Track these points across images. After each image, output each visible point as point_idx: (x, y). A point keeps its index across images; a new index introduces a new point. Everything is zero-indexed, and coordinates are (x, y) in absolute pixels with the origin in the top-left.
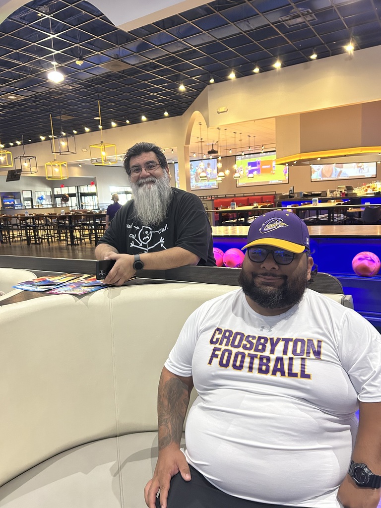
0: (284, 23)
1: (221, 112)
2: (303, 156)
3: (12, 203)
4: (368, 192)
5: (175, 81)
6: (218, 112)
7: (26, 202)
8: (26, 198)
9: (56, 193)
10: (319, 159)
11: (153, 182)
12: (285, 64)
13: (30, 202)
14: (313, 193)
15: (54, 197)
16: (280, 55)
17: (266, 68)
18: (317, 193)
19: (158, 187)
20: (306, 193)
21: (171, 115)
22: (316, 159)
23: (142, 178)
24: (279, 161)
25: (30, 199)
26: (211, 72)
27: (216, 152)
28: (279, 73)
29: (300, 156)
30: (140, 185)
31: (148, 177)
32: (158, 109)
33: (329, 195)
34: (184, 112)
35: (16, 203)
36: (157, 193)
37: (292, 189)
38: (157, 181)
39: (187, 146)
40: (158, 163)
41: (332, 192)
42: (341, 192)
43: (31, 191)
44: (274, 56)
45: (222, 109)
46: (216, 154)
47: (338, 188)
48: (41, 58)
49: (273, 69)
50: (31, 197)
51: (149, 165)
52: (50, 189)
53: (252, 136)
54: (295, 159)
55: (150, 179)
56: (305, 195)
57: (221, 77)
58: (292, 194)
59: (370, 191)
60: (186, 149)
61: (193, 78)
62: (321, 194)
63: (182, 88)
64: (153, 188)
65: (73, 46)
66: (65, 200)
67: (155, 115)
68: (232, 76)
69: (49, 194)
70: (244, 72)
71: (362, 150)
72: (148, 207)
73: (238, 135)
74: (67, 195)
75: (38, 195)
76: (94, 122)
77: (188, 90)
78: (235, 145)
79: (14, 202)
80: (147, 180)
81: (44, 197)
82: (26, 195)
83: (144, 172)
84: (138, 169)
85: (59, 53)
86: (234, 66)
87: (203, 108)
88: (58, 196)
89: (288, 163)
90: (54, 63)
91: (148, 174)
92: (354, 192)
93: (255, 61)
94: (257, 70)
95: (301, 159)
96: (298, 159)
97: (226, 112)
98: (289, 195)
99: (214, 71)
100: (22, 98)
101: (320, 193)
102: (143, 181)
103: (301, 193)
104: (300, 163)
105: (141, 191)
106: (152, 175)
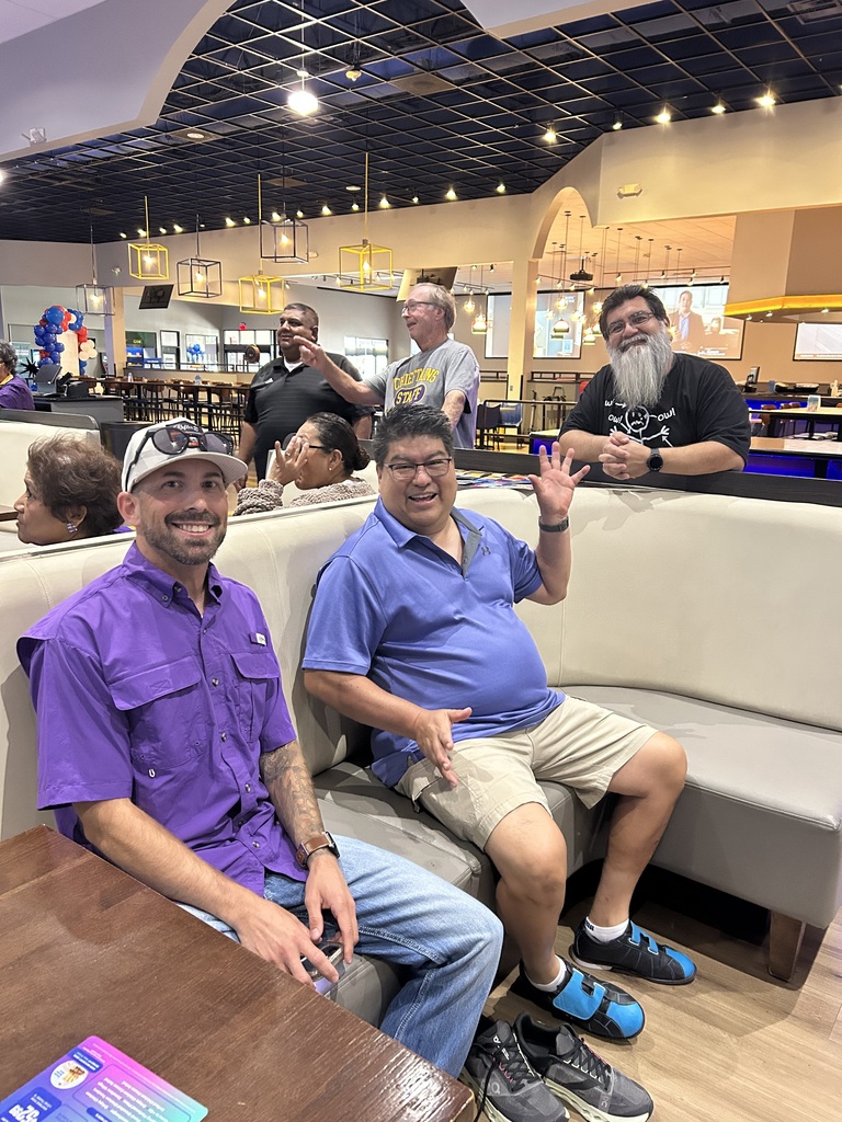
0: (797, 17)
1: (626, 195)
2: (790, 301)
3: (138, 355)
5: (536, 122)
6: (619, 194)
7: (165, 356)
8: (167, 347)
9: (227, 342)
10: (826, 311)
11: (643, 341)
12: (783, 98)
13: (173, 357)
14: (798, 385)
15: (224, 350)
16: (774, 79)
17: (740, 104)
18: (808, 386)
19: (652, 348)
20: (784, 385)
21: (509, 192)
22: (818, 310)
23: (626, 338)
24: (732, 309)
25: (175, 351)
26: (619, 107)
27: (589, 277)
28: (769, 118)
29: (783, 303)
30: (624, 349)
31: (636, 334)
32: (486, 176)
33: (836, 394)
34: (538, 186)
35: (146, 356)
36: (650, 358)
37: (754, 374)
38: (650, 339)
39: (534, 260)
40: (650, 311)
43: (178, 333)
44: (765, 82)
45: (630, 189)
46: (587, 282)
48: (279, 62)
49: (754, 106)
50: (176, 345)
51: (636, 319)
52: (216, 333)
53: (674, 247)
54: (770, 307)
55: (639, 337)
56: (780, 390)
57: (639, 117)
58: (752, 383)
60: (533, 268)
61: (577, 117)
62: (816, 389)
63: (550, 137)
64: (645, 350)
65: (350, 42)
66: (251, 358)
67: (476, 189)
68: (664, 118)
69: (212, 341)
70: (692, 109)
73: (644, 244)
74: (257, 349)
75: (191, 342)
76: (344, 196)
77: (560, 140)
78: (637, 264)
79: (142, 354)
80: (633, 339)
81: (203, 349)
82: (169, 340)
83: (629, 328)
84: (620, 325)
85: (316, 54)
86: (669, 98)
87: (587, 180)
88: (236, 349)
89: (752, 314)
90: (303, 74)
91: (636, 330)
93: (718, 90)
94: (719, 109)
95: (785, 307)
96: (779, 307)
97: (637, 194)
98: (746, 387)
99: (626, 105)
100: (214, 138)
101: (814, 386)
102: (627, 341)
103: (771, 383)
104: (780, 316)
105: (625, 357)
106: (641, 331)
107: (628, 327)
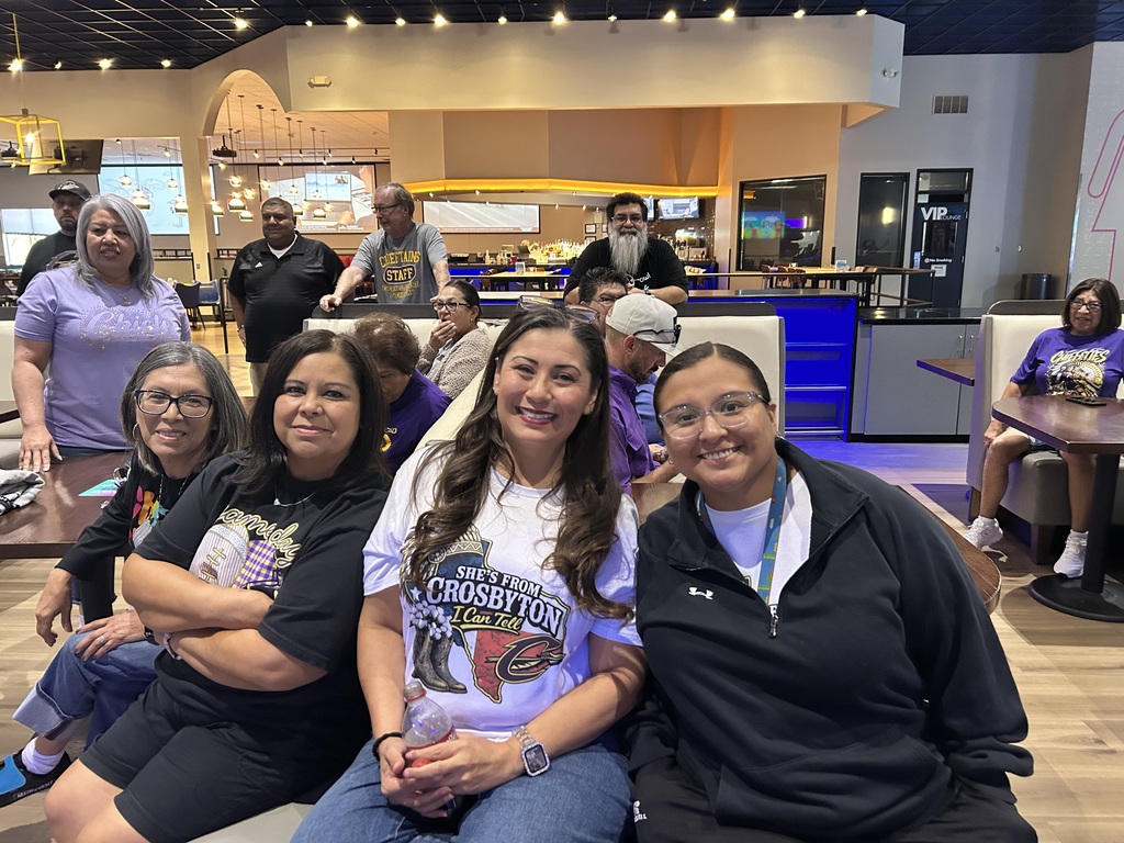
1: (318, 85)
2: (452, 184)
4: (551, 258)
6: (310, 84)
11: (635, 234)
19: (639, 239)
21: (175, 67)
22: (470, 192)
27: (231, 153)
29: (445, 185)
30: (622, 234)
32: (145, 49)
33: (488, 261)
34: (199, 64)
38: (639, 233)
40: (641, 215)
41: (493, 255)
42: (509, 255)
45: (320, 80)
47: (504, 248)
51: (634, 217)
53: (319, 129)
55: (633, 230)
57: (322, 17)
59: (553, 257)
61: (265, 9)
62: (467, 258)
64: (635, 239)
68: (352, 21)
71: (550, 184)
72: (627, 257)
80: (629, 230)
92: (530, 257)
94: (401, 21)
95: (448, 189)
96: (442, 189)
97: (328, 86)
102: (626, 230)
105: (622, 239)
106: (635, 226)
107: (629, 221)
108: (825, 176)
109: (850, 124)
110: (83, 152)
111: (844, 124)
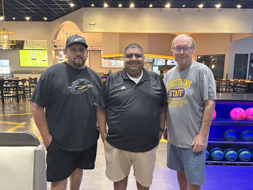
1: (91, 25)
29: (119, 55)
32: (40, 14)
37: (110, 71)
61: (79, 1)
71: (148, 55)
94: (120, 5)
97: (95, 25)
98: (108, 74)
108: (225, 54)
109: (233, 40)
110: (19, 44)
111: (231, 40)
